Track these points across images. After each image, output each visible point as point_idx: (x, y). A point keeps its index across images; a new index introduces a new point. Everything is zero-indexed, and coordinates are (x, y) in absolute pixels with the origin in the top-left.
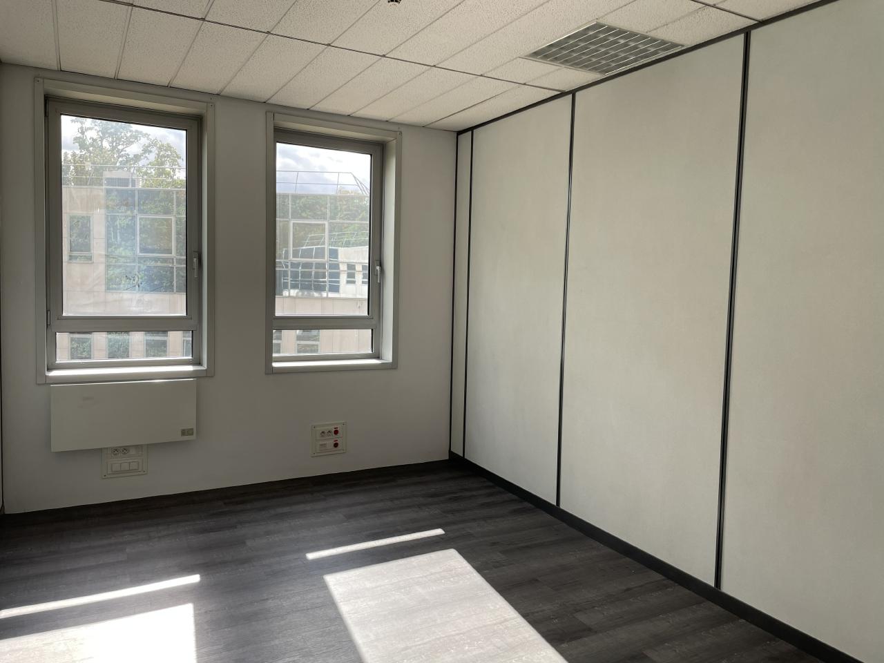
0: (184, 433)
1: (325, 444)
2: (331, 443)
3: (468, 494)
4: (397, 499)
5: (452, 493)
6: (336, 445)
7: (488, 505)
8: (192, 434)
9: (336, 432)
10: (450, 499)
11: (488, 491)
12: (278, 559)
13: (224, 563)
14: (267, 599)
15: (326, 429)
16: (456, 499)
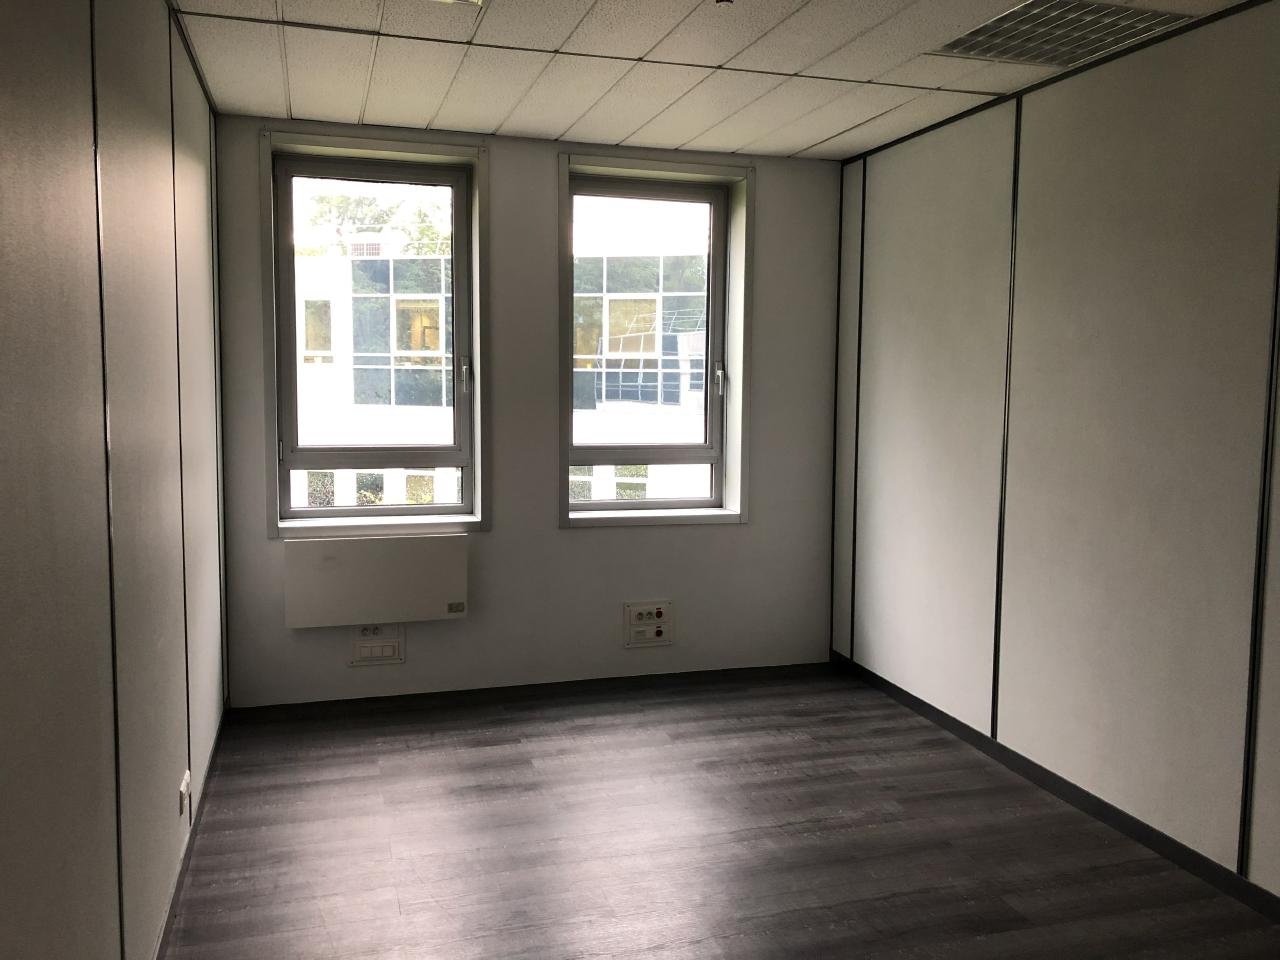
0: (452, 608)
1: (643, 631)
2: (651, 631)
3: (854, 714)
4: (747, 716)
5: (830, 712)
6: (659, 633)
7: (884, 732)
8: (462, 611)
9: (659, 614)
10: (827, 720)
11: (887, 712)
12: (572, 787)
13: (503, 788)
14: (558, 839)
15: (644, 609)
16: (836, 721)
